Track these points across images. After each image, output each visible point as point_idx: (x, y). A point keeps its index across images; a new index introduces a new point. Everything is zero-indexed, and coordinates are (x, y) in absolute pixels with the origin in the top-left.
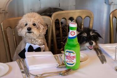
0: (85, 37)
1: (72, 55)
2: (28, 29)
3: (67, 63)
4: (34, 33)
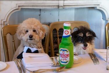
1: (66, 53)
2: (30, 37)
3: (61, 62)
4: (35, 40)
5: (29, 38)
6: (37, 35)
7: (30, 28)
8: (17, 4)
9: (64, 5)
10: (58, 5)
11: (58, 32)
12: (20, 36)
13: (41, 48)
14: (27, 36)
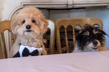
0: (88, 36)
4: (34, 32)
5: (25, 29)
6: (37, 26)
7: (28, 17)
8: (21, 3)
9: (74, 3)
10: (67, 3)
11: (66, 29)
12: (15, 29)
13: (42, 47)
14: (24, 27)
